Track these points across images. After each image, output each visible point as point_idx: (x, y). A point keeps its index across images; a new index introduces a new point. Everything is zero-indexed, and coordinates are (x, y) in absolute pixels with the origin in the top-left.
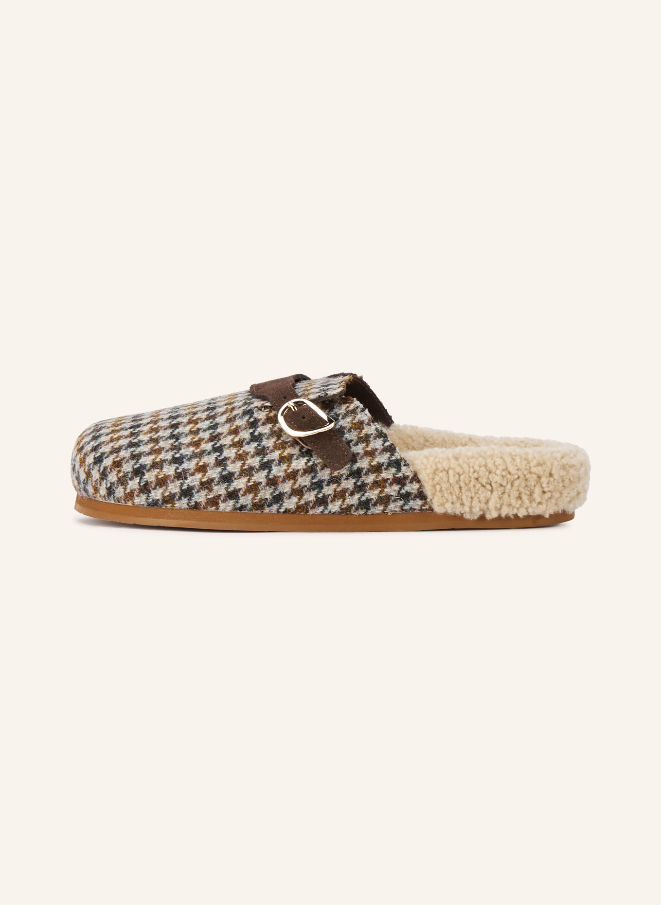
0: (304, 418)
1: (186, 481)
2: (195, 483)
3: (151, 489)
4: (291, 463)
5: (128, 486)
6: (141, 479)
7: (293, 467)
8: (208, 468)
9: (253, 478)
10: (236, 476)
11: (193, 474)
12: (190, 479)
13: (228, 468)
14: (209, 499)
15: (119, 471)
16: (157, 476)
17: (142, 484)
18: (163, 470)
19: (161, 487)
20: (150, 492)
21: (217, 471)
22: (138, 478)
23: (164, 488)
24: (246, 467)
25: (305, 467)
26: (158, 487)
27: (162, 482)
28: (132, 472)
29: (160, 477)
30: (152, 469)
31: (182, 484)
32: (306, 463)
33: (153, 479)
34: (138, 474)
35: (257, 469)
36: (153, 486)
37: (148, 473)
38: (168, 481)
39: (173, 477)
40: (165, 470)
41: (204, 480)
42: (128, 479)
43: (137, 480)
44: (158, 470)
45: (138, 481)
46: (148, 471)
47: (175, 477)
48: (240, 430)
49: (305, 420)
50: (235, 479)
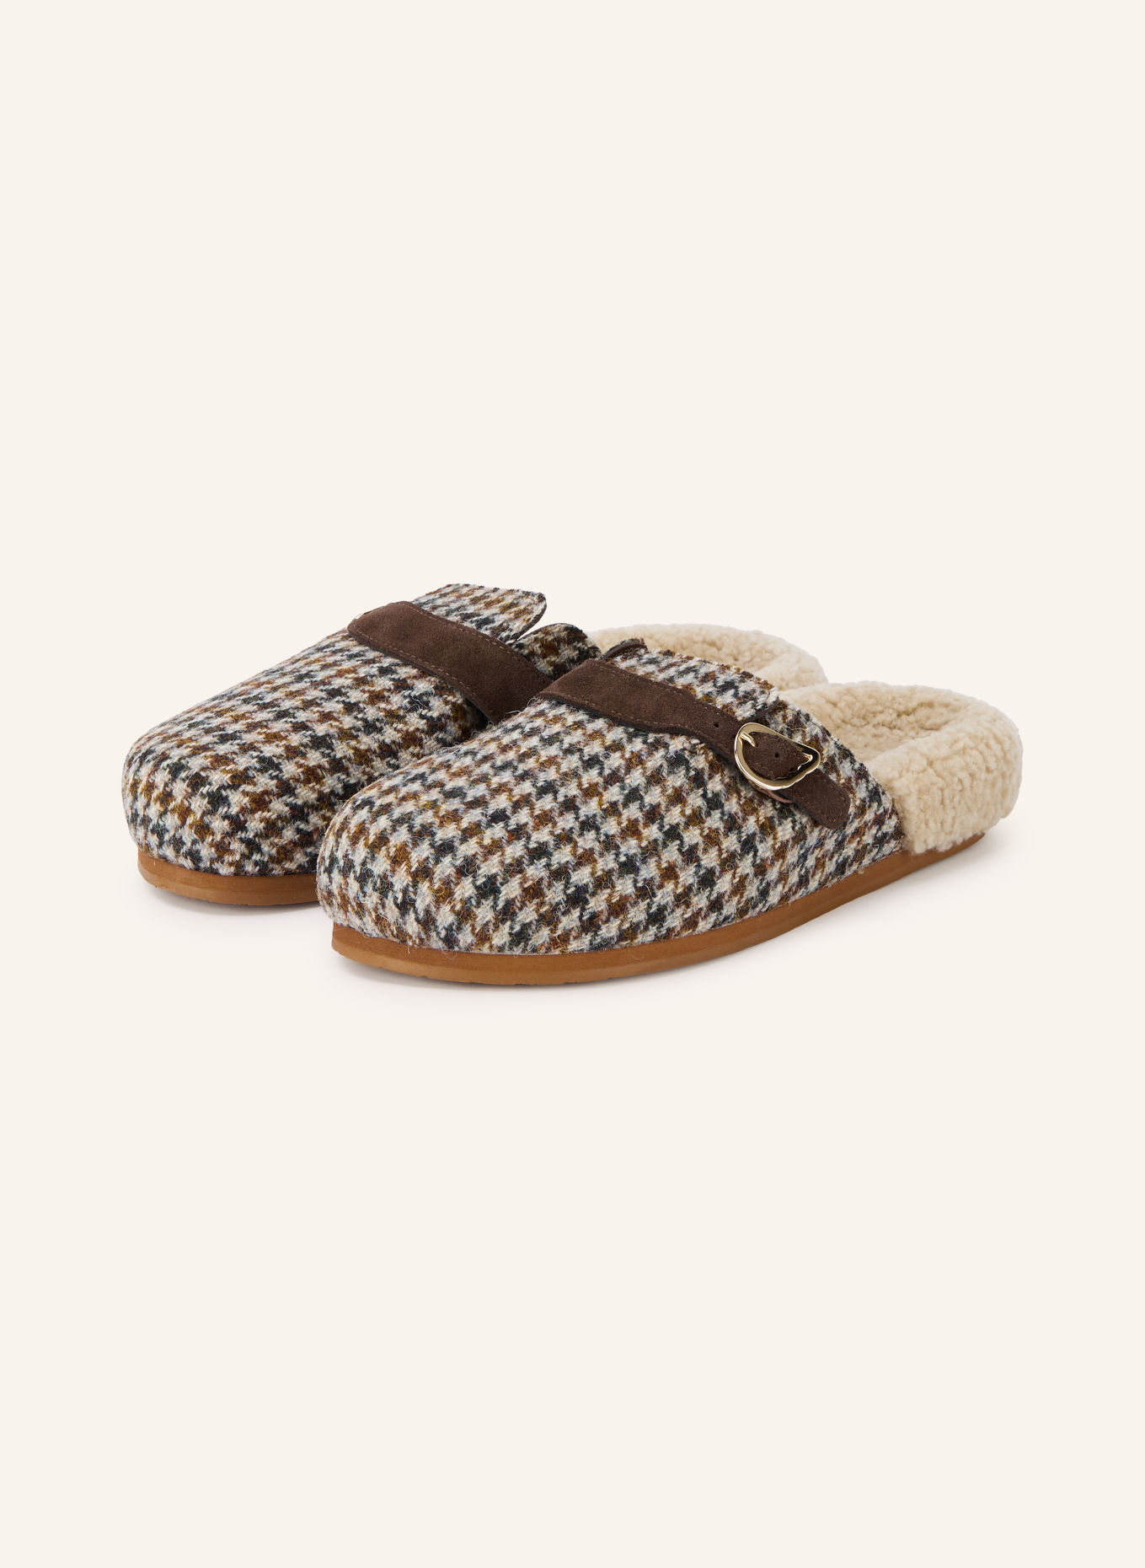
0: (777, 755)
1: (655, 899)
2: (668, 899)
3: (600, 923)
4: (777, 833)
5: (561, 926)
6: (583, 909)
7: (780, 839)
8: (677, 870)
9: (738, 870)
10: (717, 874)
11: (661, 886)
12: (659, 893)
13: (702, 863)
14: (686, 919)
15: (542, 904)
16: (608, 900)
17: (584, 918)
18: (617, 889)
19: (617, 917)
20: (599, 928)
21: (691, 872)
22: (578, 909)
23: (621, 917)
24: (724, 855)
25: (794, 835)
26: (612, 918)
27: (618, 909)
28: (566, 902)
29: (614, 901)
30: (599, 891)
31: (649, 906)
32: (793, 828)
33: (603, 906)
34: (578, 903)
35: (740, 855)
36: (604, 918)
37: (594, 899)
38: (628, 905)
39: (634, 896)
40: (618, 888)
41: (680, 890)
42: (559, 914)
43: (576, 913)
44: (608, 891)
45: (578, 914)
46: (594, 894)
47: (638, 897)
48: (685, 795)
49: (781, 758)
50: (718, 878)
